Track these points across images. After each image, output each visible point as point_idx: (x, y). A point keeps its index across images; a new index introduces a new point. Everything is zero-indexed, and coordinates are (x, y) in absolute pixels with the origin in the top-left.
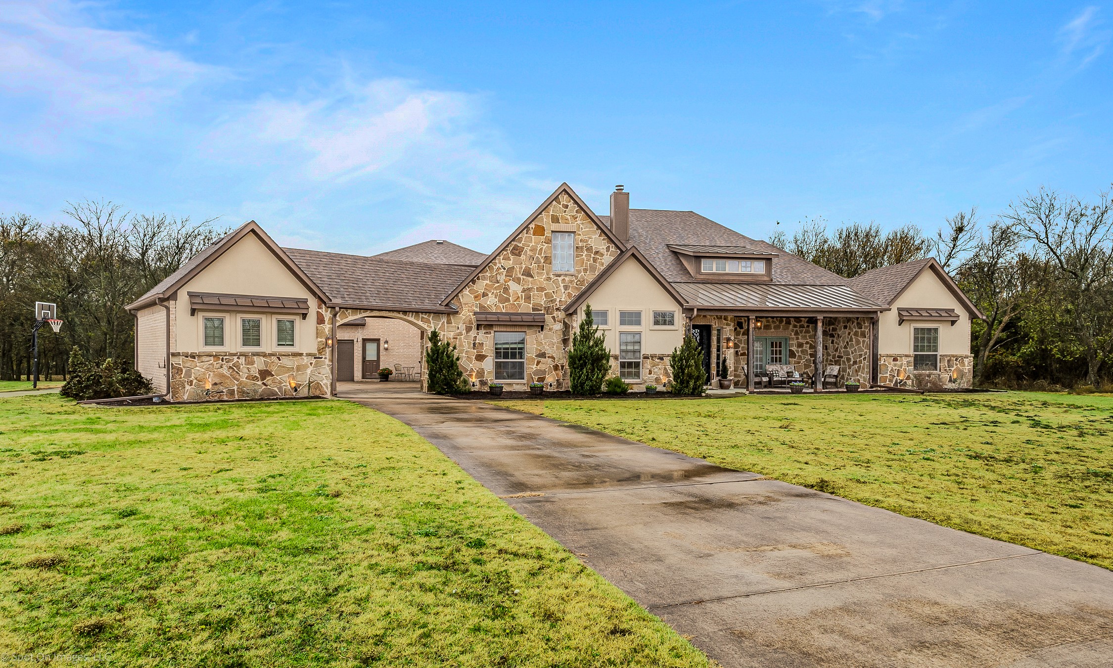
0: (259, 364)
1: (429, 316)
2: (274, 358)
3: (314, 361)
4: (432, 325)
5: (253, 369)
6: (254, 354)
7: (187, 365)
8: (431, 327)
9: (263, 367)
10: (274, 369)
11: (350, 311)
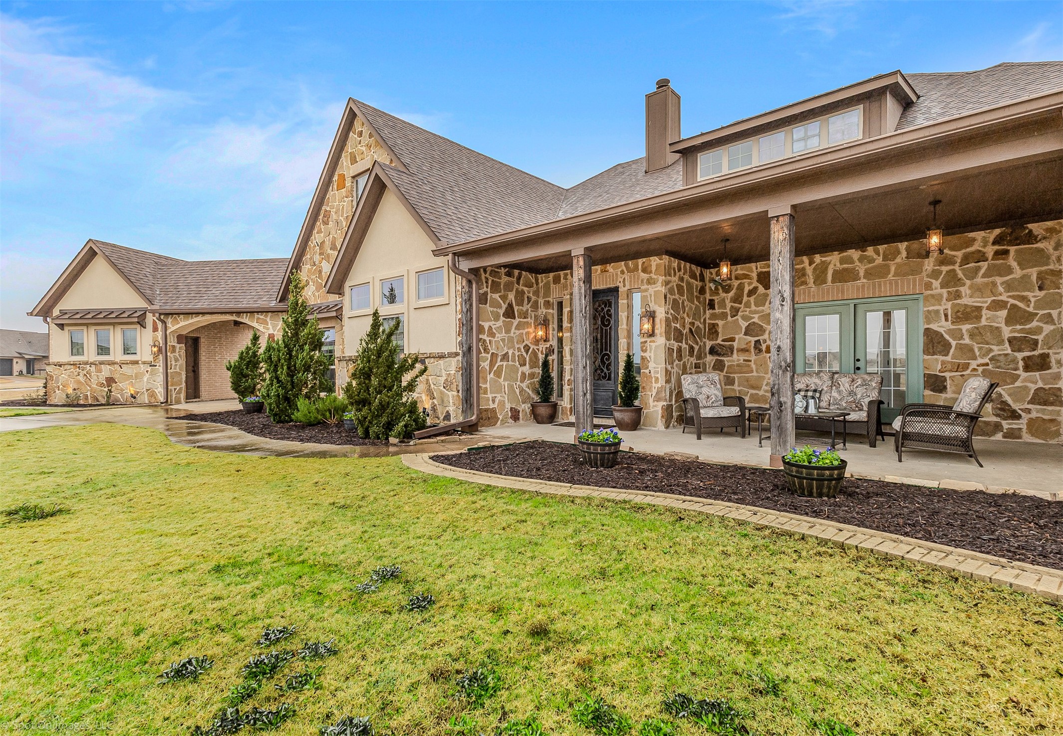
0: (106, 371)
1: (266, 316)
2: (117, 367)
3: (149, 369)
4: (270, 326)
5: (101, 377)
6: (102, 363)
7: (56, 373)
8: (268, 329)
9: (108, 375)
10: (116, 377)
11: (182, 316)
